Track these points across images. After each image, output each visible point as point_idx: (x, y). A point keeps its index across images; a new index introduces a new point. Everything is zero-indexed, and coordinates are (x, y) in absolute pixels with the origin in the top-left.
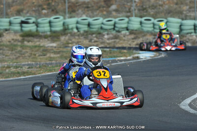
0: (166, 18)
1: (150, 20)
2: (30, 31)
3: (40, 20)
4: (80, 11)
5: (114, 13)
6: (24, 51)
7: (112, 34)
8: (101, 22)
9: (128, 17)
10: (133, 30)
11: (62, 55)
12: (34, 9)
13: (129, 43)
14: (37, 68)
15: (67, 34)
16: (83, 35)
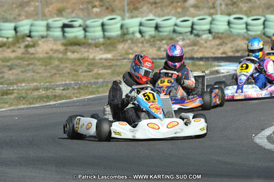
0: (264, 16)
1: (241, 18)
2: (76, 37)
3: (88, 22)
4: (145, 8)
5: (192, 10)
6: (62, 65)
7: (189, 39)
8: (173, 24)
9: (211, 15)
10: (218, 33)
11: (114, 71)
12: (81, 6)
13: (213, 51)
14: (76, 89)
15: (127, 41)
16: (148, 41)
